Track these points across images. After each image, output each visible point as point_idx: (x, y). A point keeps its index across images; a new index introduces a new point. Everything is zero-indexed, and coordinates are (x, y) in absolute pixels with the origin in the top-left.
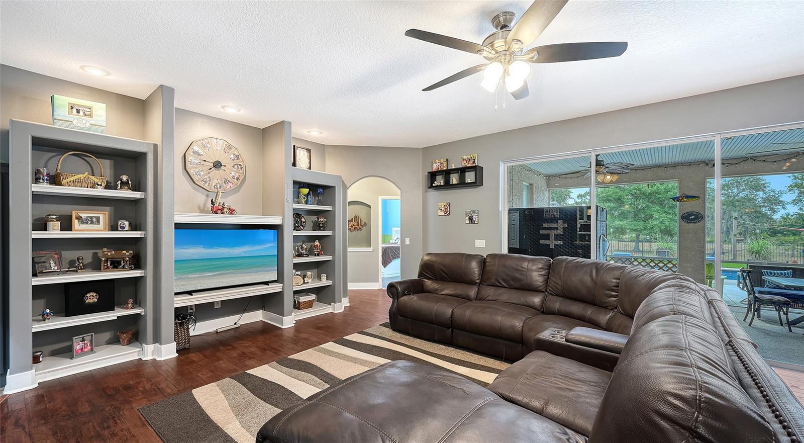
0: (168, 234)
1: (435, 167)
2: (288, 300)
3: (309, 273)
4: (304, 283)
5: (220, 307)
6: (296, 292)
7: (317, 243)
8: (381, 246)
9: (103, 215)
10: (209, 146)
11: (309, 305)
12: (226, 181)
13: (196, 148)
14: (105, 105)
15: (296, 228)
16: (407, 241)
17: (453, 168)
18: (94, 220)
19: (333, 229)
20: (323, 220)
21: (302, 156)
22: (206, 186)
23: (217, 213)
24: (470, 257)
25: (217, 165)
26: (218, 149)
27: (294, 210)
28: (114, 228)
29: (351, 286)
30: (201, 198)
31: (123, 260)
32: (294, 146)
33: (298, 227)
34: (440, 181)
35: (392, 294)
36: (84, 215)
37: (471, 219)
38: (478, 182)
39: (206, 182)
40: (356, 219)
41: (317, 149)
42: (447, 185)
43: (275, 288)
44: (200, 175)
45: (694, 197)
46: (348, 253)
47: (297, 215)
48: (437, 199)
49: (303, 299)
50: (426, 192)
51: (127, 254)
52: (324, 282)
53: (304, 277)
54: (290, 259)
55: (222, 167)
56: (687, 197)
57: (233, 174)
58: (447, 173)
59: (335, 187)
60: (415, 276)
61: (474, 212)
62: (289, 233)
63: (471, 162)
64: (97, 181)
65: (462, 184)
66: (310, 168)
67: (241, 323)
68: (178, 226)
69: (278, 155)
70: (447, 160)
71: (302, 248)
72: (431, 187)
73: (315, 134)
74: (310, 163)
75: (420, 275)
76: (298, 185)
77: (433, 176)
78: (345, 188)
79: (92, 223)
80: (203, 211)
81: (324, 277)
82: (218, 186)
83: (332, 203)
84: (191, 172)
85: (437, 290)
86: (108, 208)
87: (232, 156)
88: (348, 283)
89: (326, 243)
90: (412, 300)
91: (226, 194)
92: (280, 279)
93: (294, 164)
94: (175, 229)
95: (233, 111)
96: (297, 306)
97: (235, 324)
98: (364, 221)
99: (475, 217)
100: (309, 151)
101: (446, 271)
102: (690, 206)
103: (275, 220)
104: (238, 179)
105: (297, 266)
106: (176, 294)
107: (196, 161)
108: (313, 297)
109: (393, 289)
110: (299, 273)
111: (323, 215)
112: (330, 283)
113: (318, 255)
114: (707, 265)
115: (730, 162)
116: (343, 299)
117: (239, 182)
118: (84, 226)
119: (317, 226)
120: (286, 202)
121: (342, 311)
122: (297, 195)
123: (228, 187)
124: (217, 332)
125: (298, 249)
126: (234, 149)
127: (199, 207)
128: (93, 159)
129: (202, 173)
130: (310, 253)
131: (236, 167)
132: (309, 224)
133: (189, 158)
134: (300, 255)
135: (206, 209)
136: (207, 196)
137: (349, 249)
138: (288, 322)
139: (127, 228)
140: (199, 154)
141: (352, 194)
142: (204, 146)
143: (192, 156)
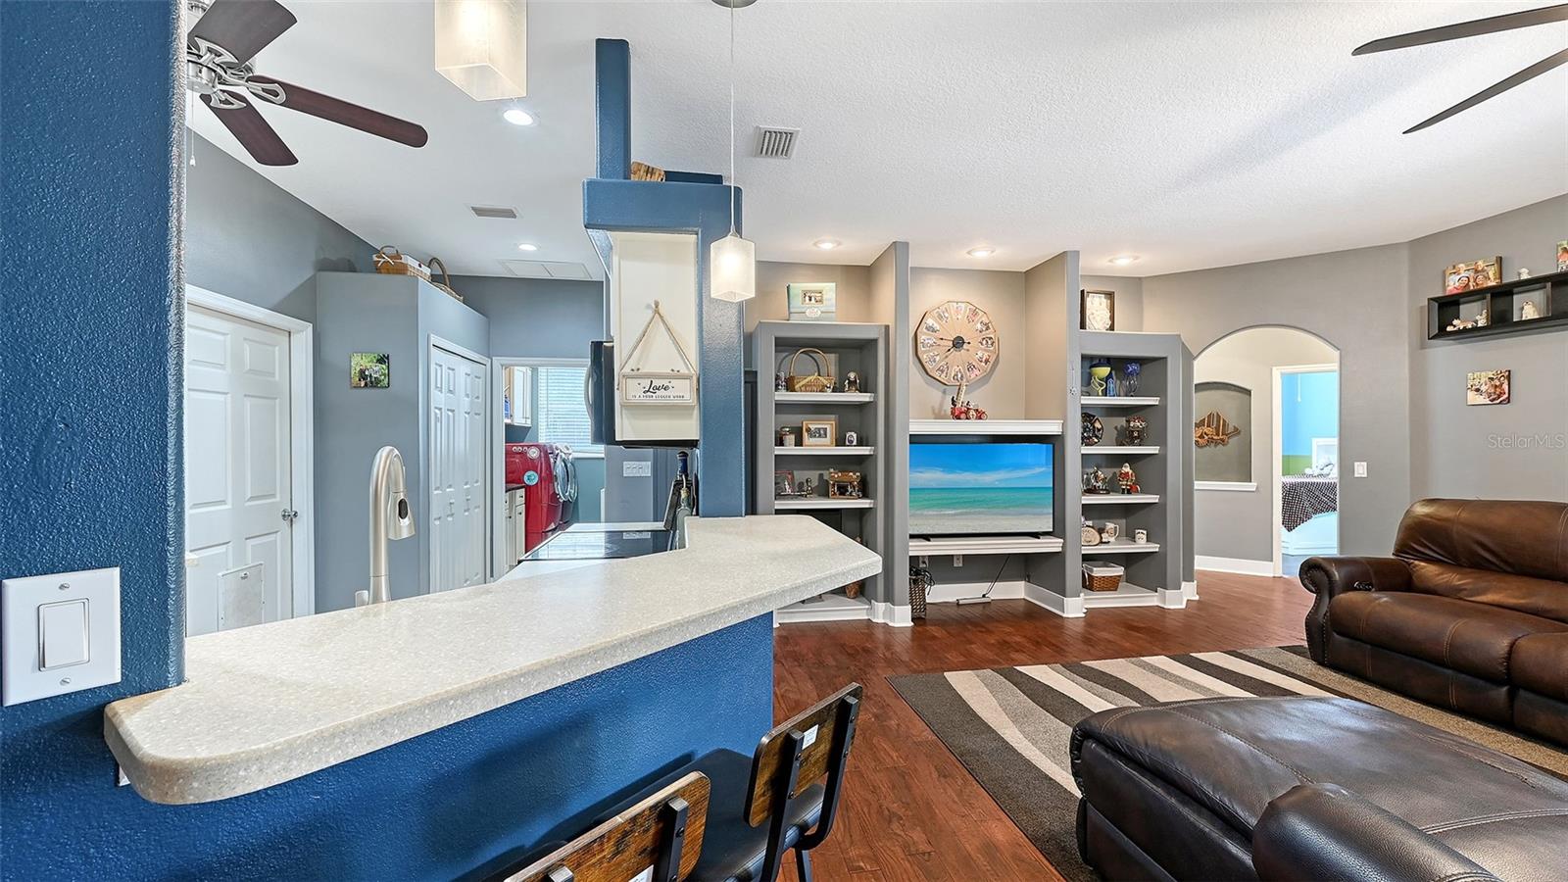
0: (902, 449)
1: (1453, 284)
2: (1074, 569)
3: (1110, 526)
4: (1101, 542)
5: (961, 565)
6: (1086, 558)
7: (1127, 469)
8: (1279, 480)
9: (829, 425)
10: (947, 315)
11: (1111, 584)
12: (971, 367)
13: (930, 321)
14: (834, 284)
15: (1086, 441)
16: (1361, 469)
17: (1525, 277)
18: (822, 432)
19: (1162, 441)
20: (1139, 425)
21: (1097, 307)
22: (943, 378)
23: (959, 419)
25: (958, 343)
26: (959, 317)
27: (1083, 407)
28: (840, 441)
29: (1202, 563)
30: (936, 397)
31: (851, 483)
32: (1082, 292)
33: (1089, 438)
34: (1475, 315)
35: (1314, 583)
36: (812, 427)
39: (942, 371)
40: (1213, 420)
41: (1123, 289)
42: (1502, 322)
43: (1052, 545)
44: (935, 361)
46: (1196, 495)
47: (1088, 416)
48: (1462, 362)
49: (1099, 572)
50: (1423, 347)
51: (854, 476)
52: (1142, 544)
53: (1101, 531)
54: (1076, 498)
55: (965, 346)
57: (980, 354)
58: (1501, 295)
59: (1165, 358)
60: (1388, 553)
62: (1075, 450)
64: (825, 382)
65: (1559, 318)
66: (1112, 328)
67: (992, 596)
68: (915, 439)
69: (1054, 312)
70: (1500, 260)
71: (1096, 477)
72: (1442, 333)
73: (1123, 263)
74: (1112, 318)
75: (1402, 548)
76: (1090, 361)
77: (1447, 306)
78: (1189, 358)
79: (820, 436)
80: (939, 416)
81: (1141, 536)
82: (959, 376)
83: (1160, 390)
84: (924, 358)
85: (1459, 589)
86: (833, 416)
87: (979, 326)
88: (1196, 557)
89: (1147, 472)
90: (1381, 604)
91: (971, 387)
92: (1058, 531)
93: (1083, 326)
94: (910, 443)
95: (982, 255)
96: (1089, 584)
97: (984, 596)
98: (1232, 424)
100: (1110, 295)
101: (1490, 544)
103: (1051, 428)
104: (987, 361)
105: (1088, 510)
106: (912, 537)
107: (931, 342)
108: (1119, 571)
109: (1318, 574)
110: (1090, 523)
111: (1140, 414)
112: (1154, 547)
113: (1129, 492)
116: (1183, 584)
117: (990, 365)
118: (813, 440)
119: (1127, 437)
120: (1069, 395)
121: (1184, 606)
122: (1087, 380)
123: (973, 376)
124: (958, 604)
125: (1088, 480)
126: (981, 314)
127: (934, 413)
128: (820, 356)
129: (938, 358)
130: (1112, 487)
131: (984, 342)
132: (1110, 433)
133: (922, 338)
134: (1091, 490)
135: (943, 413)
136: (944, 392)
137: (1198, 485)
138: (1075, 607)
139: (855, 443)
140: (934, 331)
141: (1205, 369)
142: (940, 317)
143: (925, 334)
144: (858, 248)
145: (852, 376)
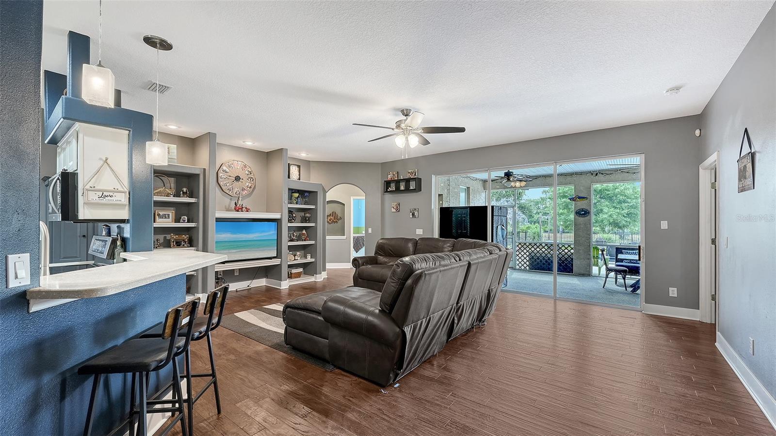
0: (212, 224)
1: (389, 177)
2: (285, 271)
3: (298, 253)
4: (295, 260)
5: (238, 274)
6: (290, 266)
7: (304, 232)
8: (352, 235)
9: (171, 213)
10: (232, 166)
11: (298, 275)
12: (243, 190)
13: (224, 168)
14: (176, 146)
15: (290, 221)
16: (370, 231)
17: (402, 178)
18: (167, 216)
19: (316, 222)
20: (308, 215)
21: (294, 170)
22: (230, 193)
23: (238, 211)
24: (407, 240)
25: (238, 179)
26: (238, 167)
27: (289, 208)
28: (177, 220)
29: (329, 266)
30: (226, 201)
31: (183, 240)
32: (289, 164)
33: (291, 220)
34: (393, 187)
35: (355, 265)
36: (161, 213)
37: (413, 214)
38: (418, 189)
39: (230, 190)
40: (333, 214)
41: (305, 165)
42: (398, 190)
43: (276, 262)
44: (226, 185)
45: (584, 198)
46: (327, 240)
47: (290, 212)
48: (391, 200)
49: (294, 271)
50: (384, 195)
51: (185, 237)
52: (309, 259)
53: (295, 256)
54: (286, 243)
55: (241, 180)
56: (580, 198)
57: (247, 184)
58: (398, 182)
59: (317, 192)
60: (373, 254)
61: (415, 210)
62: (286, 224)
63: (413, 175)
64: (170, 192)
65: (407, 190)
66: (299, 179)
67: (252, 286)
68: (218, 220)
69: (277, 171)
70: (398, 172)
71: (293, 235)
72: (387, 191)
73: (303, 155)
74: (299, 175)
75: (376, 253)
76: (292, 191)
77: (388, 184)
78: (325, 192)
79: (165, 218)
80: (228, 210)
81: (309, 256)
82: (238, 193)
83: (315, 204)
84: (221, 184)
85: (386, 262)
86: (173, 208)
87: (247, 172)
88: (327, 264)
89: (311, 232)
90: (369, 268)
91: (244, 197)
92: (279, 255)
93: (289, 177)
94: (216, 221)
95: (249, 144)
96: (290, 276)
97: (248, 286)
98: (339, 215)
99: (416, 213)
100: (299, 167)
101: (391, 249)
102: (582, 204)
103: (277, 216)
104: (250, 187)
105: (291, 248)
107: (225, 177)
108: (301, 270)
109: (356, 262)
110: (291, 253)
111: (309, 211)
112: (313, 260)
113: (305, 241)
114: (593, 248)
115: (607, 172)
116: (323, 273)
117: (252, 189)
118: (161, 220)
119: (304, 220)
120: (284, 204)
121: (322, 280)
122: (290, 198)
123: (244, 193)
124: (237, 291)
125: (291, 236)
126: (248, 167)
127: (226, 209)
128: (165, 179)
129: (228, 184)
130: (299, 239)
131: (249, 179)
132: (299, 218)
133: (220, 175)
134: (292, 240)
135: (230, 208)
136: (231, 199)
137: (328, 237)
138: (285, 285)
139: (186, 221)
140: (226, 172)
141: (330, 196)
142: (230, 167)
143: (222, 173)
144: (190, 131)
145: (185, 190)
